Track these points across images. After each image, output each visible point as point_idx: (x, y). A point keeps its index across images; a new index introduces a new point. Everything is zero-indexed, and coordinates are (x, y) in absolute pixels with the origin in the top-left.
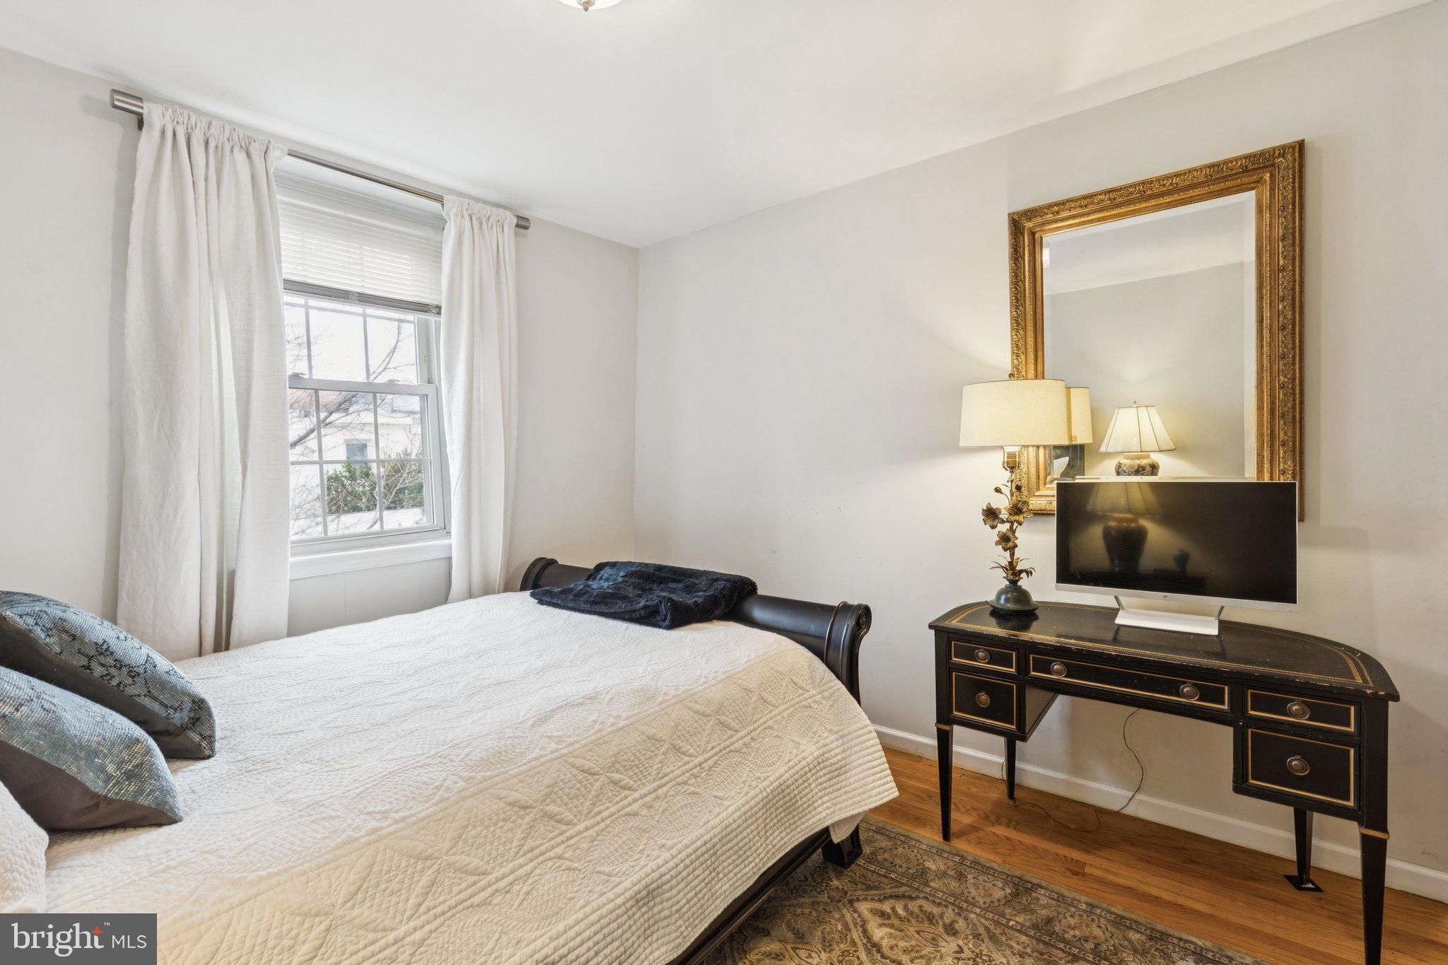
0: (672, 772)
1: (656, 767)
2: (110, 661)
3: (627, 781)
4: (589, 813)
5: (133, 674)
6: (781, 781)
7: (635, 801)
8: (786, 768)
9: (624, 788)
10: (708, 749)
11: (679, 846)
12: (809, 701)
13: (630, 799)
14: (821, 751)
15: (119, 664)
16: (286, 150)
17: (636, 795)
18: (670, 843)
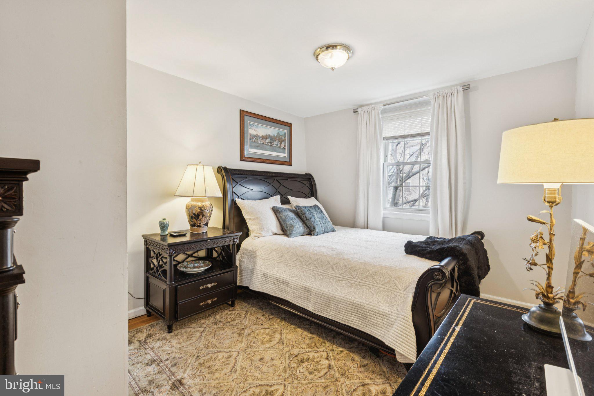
0: (328, 272)
1: (325, 268)
2: (304, 216)
3: (317, 265)
4: (307, 265)
5: (307, 219)
6: (362, 304)
7: (317, 271)
8: (367, 303)
9: (316, 267)
10: (341, 275)
11: (319, 288)
12: (398, 294)
13: (316, 270)
14: (389, 313)
15: (305, 217)
16: (382, 104)
17: (318, 270)
18: (318, 286)
